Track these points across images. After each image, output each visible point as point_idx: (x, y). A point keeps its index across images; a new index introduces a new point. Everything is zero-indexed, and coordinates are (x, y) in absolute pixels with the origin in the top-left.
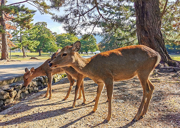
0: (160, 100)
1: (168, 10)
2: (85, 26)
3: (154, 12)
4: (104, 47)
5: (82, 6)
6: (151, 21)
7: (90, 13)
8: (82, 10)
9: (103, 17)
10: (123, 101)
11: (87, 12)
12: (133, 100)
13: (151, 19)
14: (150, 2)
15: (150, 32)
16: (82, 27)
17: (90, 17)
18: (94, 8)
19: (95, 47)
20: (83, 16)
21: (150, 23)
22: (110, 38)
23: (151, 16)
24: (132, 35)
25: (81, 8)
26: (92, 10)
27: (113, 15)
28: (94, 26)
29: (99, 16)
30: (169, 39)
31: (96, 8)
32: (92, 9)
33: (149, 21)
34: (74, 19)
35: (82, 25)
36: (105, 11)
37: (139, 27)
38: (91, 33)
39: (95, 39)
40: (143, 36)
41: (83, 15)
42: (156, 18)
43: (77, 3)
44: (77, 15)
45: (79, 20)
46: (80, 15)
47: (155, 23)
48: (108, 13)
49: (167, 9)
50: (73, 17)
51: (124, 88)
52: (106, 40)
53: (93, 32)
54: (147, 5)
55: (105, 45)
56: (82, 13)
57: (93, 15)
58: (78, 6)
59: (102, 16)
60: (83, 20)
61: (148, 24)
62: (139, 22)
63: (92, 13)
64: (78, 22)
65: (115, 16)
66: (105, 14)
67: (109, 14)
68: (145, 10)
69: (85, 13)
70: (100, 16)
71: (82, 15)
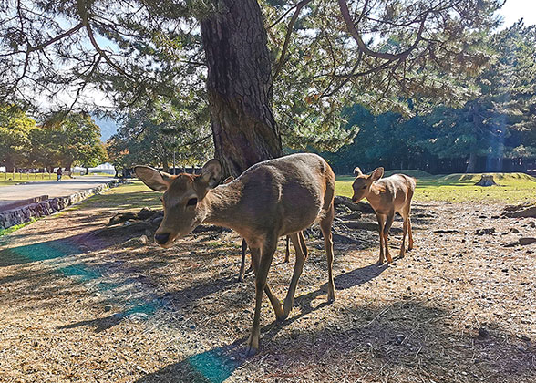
0: (248, 302)
1: (293, 56)
2: (51, 84)
3: (253, 60)
4: (126, 152)
5: (36, 18)
6: (246, 83)
7: (66, 43)
8: (35, 32)
9: (108, 61)
10: (143, 315)
11: (53, 40)
12: (174, 311)
13: (246, 76)
14: (242, 31)
15: (243, 114)
16: (40, 87)
17: (65, 57)
18: (78, 28)
19: (96, 152)
20: (42, 51)
21: (244, 89)
22: (144, 127)
23: (246, 69)
24: (199, 119)
25: (34, 24)
26: (73, 36)
27: (150, 58)
28: (79, 87)
29: (97, 57)
30: (301, 135)
31: (83, 31)
32: (71, 31)
33: (241, 81)
34: (9, 57)
35: (37, 81)
36: (123, 44)
37: (215, 98)
38: (69, 106)
39: (96, 128)
40: (227, 124)
41: (41, 47)
42: (259, 77)
43: (19, 8)
44: (21, 48)
45: (26, 64)
46: (30, 49)
47: (256, 88)
48: (132, 50)
49: (290, 54)
50: (4, 53)
51: (157, 275)
52: (132, 130)
53: (76, 105)
54: (235, 37)
55: (127, 146)
56: (37, 41)
57: (74, 50)
58: (21, 16)
59: (106, 57)
60: (41, 66)
61: (238, 89)
62: (214, 83)
63: (73, 46)
64: (25, 70)
65: (156, 61)
66: (124, 51)
67: (137, 52)
68: (231, 52)
69: (49, 43)
70: (99, 55)
71: (36, 49)
